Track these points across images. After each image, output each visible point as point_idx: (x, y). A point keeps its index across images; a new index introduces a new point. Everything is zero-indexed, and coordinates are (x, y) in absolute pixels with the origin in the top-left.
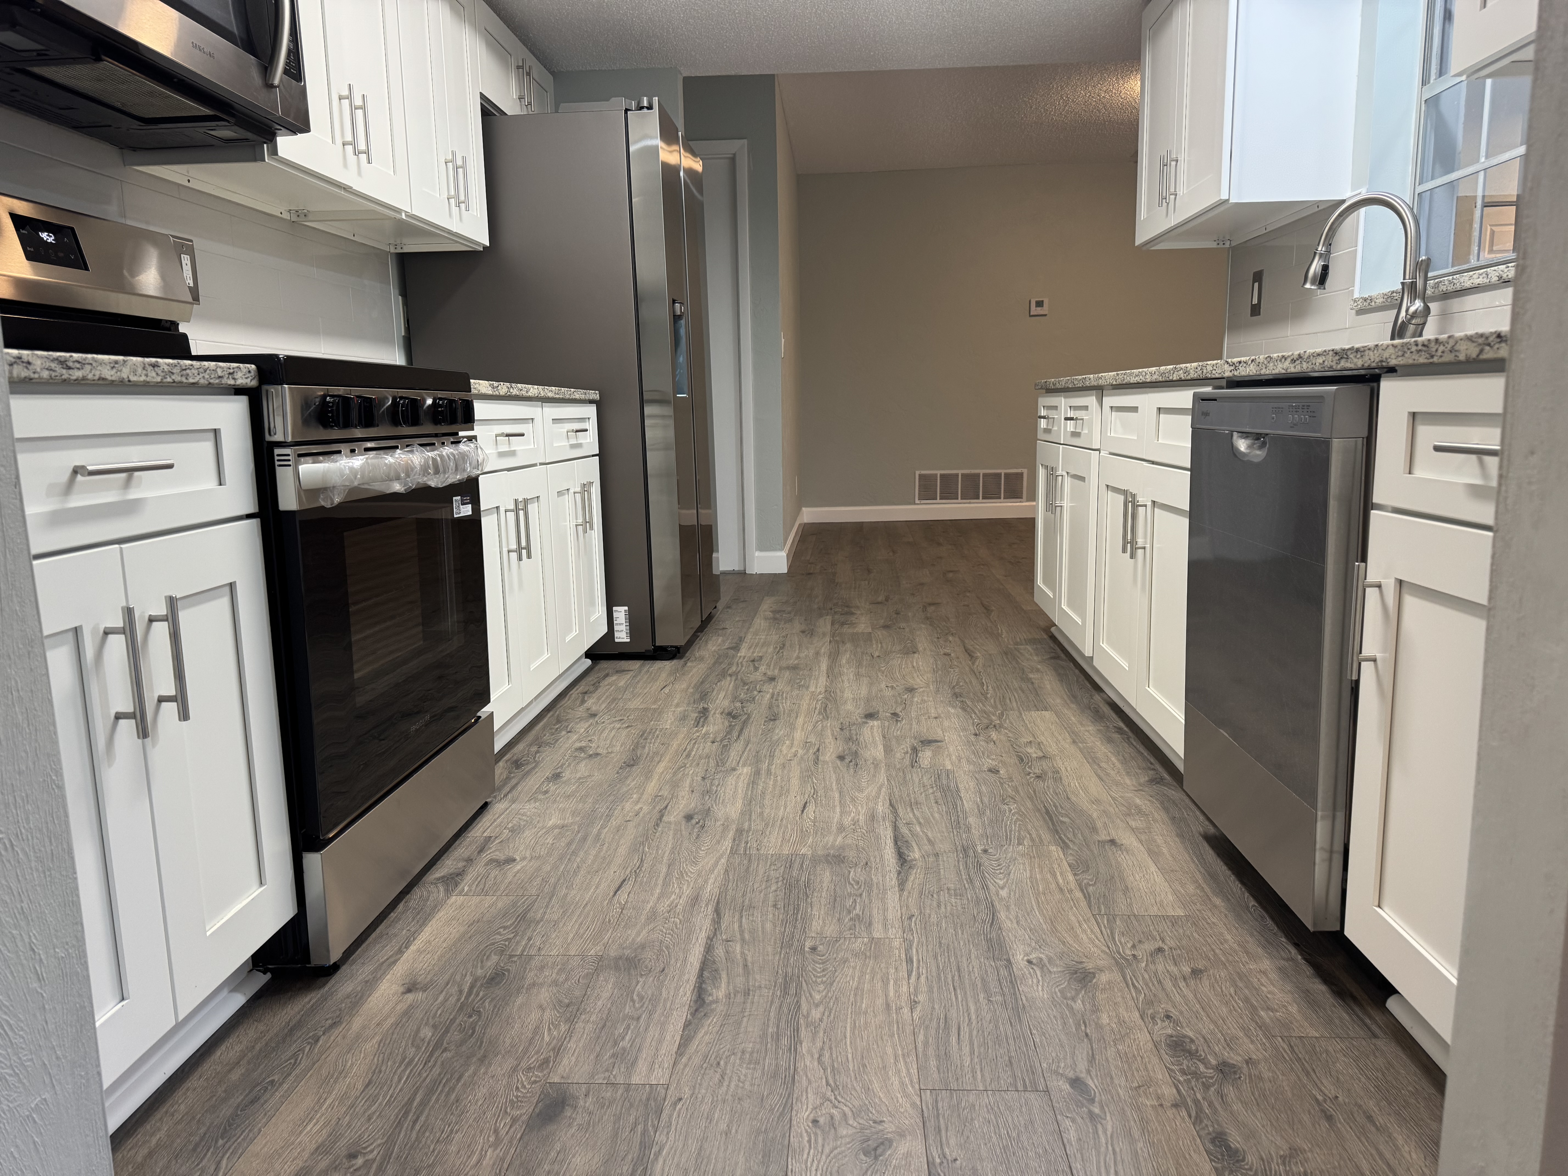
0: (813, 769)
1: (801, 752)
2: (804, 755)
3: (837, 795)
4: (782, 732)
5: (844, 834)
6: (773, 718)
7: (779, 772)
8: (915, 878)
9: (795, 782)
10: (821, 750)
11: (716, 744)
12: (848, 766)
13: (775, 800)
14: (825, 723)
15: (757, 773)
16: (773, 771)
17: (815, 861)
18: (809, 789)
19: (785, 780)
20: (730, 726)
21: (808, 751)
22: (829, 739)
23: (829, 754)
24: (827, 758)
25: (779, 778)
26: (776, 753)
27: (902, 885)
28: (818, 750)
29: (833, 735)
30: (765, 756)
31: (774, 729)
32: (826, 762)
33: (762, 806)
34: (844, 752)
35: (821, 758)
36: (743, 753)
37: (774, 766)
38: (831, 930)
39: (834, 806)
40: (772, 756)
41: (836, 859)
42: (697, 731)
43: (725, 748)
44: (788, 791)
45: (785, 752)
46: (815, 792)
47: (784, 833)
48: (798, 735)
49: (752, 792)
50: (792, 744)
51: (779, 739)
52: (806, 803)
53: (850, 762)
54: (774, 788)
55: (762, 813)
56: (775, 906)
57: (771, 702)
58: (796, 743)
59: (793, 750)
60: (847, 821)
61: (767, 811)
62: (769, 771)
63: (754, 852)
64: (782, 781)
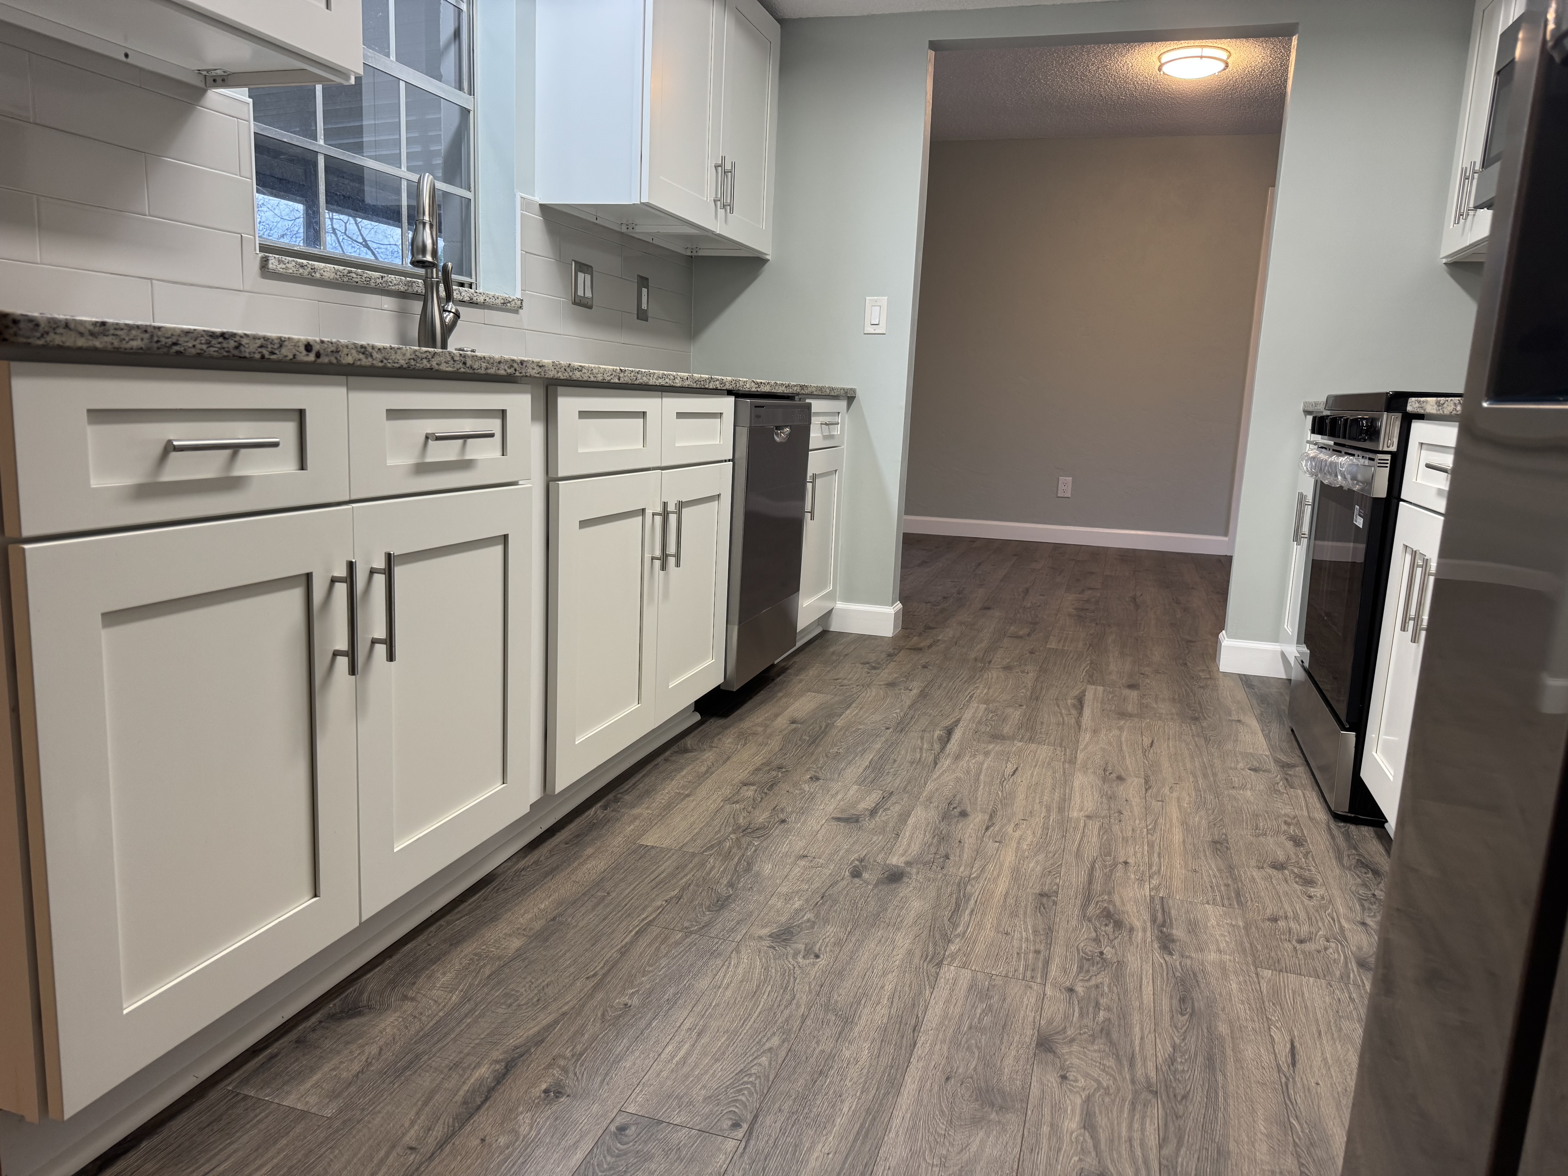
0: (999, 806)
1: (1010, 829)
2: (1006, 825)
3: (982, 777)
4: (1031, 865)
5: (986, 750)
6: (1045, 900)
7: (1037, 807)
8: (947, 722)
9: (1021, 796)
10: (984, 827)
11: (1121, 860)
12: (960, 803)
13: (1041, 781)
14: (967, 873)
15: (1061, 810)
16: (1044, 810)
17: (1013, 738)
18: (1007, 787)
19: (1030, 798)
20: (1109, 893)
21: (1000, 829)
22: (970, 842)
23: (977, 819)
24: (980, 816)
25: (1037, 801)
26: (1040, 832)
27: (958, 722)
28: (987, 829)
29: (962, 850)
30: (1053, 830)
31: (1043, 875)
32: (984, 812)
33: (1054, 778)
34: (958, 821)
35: (987, 817)
36: (1081, 839)
37: (1043, 815)
38: (1009, 710)
39: (987, 769)
40: (1045, 828)
41: (996, 737)
42: (1157, 888)
43: (1106, 850)
44: (1029, 788)
45: (1029, 832)
46: (1001, 783)
47: (1035, 757)
48: (1009, 857)
49: (1065, 791)
50: (1019, 843)
51: (1035, 855)
52: (1012, 775)
53: (955, 808)
54: (1043, 792)
55: (1054, 772)
56: (1042, 723)
57: (1049, 945)
58: (1014, 844)
59: (1018, 834)
60: (980, 758)
61: (1049, 773)
62: (1049, 809)
63: (1059, 748)
64: (1034, 798)
